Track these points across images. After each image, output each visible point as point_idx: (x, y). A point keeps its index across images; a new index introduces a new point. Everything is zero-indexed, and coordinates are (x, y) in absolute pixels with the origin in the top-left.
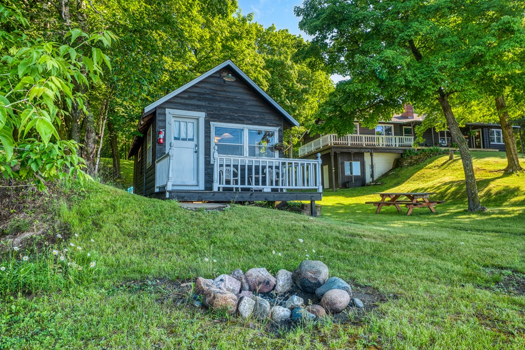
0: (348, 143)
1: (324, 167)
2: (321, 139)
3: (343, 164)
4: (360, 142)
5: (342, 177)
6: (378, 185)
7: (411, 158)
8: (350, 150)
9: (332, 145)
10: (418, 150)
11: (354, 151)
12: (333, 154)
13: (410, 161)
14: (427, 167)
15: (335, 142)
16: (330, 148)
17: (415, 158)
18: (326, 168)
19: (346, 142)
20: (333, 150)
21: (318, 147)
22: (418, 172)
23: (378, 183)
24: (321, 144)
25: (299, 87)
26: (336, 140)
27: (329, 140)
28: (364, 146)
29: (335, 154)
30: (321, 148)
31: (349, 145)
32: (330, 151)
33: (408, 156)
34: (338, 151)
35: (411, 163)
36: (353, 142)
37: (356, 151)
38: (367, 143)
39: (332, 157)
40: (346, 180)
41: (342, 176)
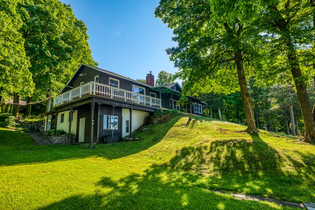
0: (110, 95)
1: (81, 119)
2: (81, 88)
3: (102, 117)
4: (122, 97)
5: (100, 131)
6: (136, 140)
7: (161, 117)
8: (112, 103)
9: (94, 94)
10: (164, 110)
11: (116, 105)
12: (94, 105)
13: (159, 119)
14: (175, 125)
15: (97, 91)
16: (91, 98)
17: (163, 117)
18: (83, 121)
19: (109, 94)
20: (95, 101)
21: (77, 96)
22: (171, 130)
23: (136, 139)
24: (80, 93)
25: (63, 44)
26: (99, 90)
27: (91, 89)
28: (125, 100)
29: (97, 105)
30: (80, 97)
31: (112, 98)
32: (90, 101)
33: (157, 114)
34: (100, 102)
35: (160, 121)
36: (116, 95)
37: (118, 105)
38: (128, 98)
39: (93, 108)
40: (104, 135)
41: (100, 129)
